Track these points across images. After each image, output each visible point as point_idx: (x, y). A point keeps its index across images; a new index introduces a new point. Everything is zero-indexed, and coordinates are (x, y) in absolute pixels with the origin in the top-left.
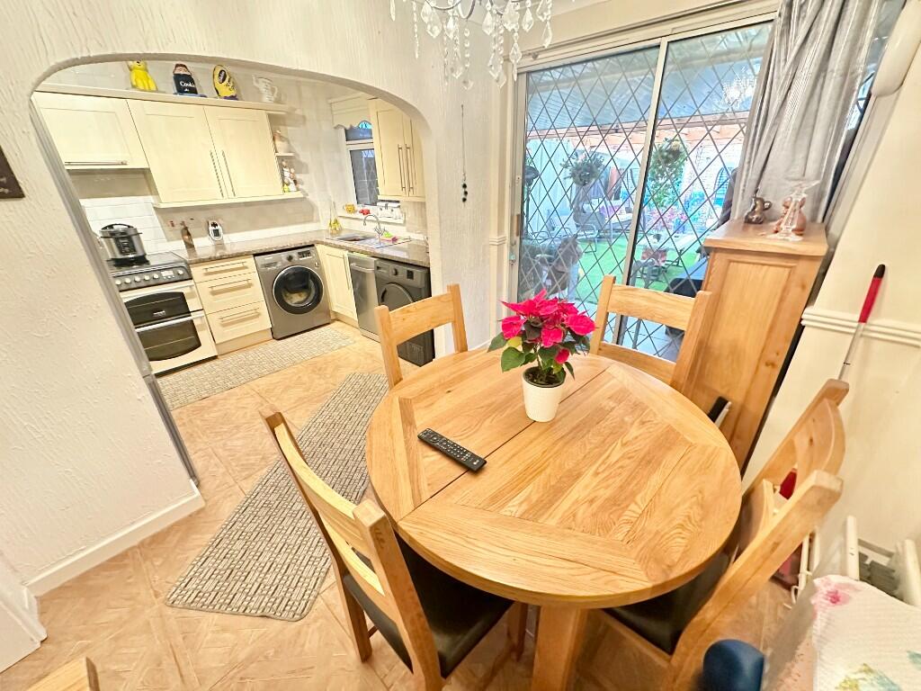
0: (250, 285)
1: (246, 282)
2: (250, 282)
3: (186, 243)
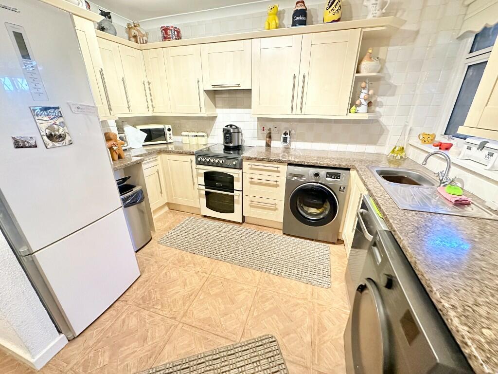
0: (277, 186)
1: (275, 183)
2: (278, 183)
3: (266, 143)
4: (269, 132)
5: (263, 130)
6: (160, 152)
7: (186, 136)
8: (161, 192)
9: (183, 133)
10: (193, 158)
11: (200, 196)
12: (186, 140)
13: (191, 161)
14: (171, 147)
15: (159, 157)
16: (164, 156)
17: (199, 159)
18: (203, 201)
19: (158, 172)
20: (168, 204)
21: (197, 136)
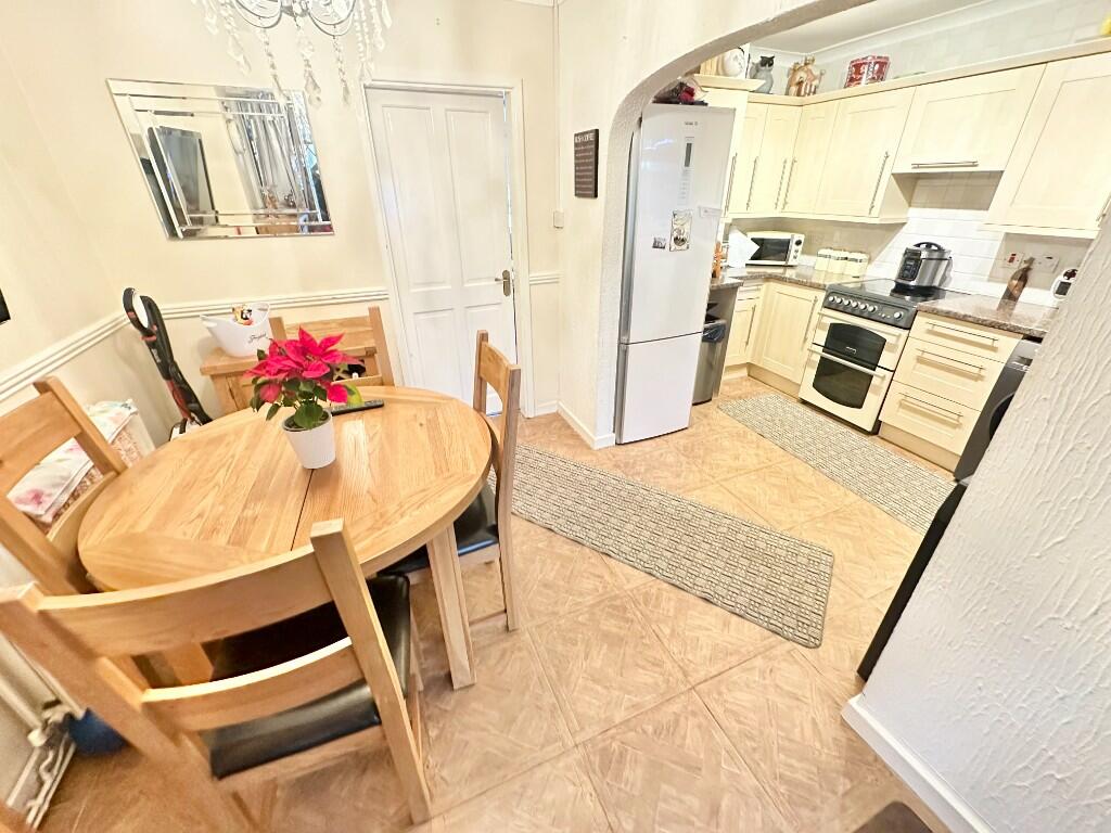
0: (978, 378)
1: (976, 371)
2: (983, 373)
3: (1008, 290)
4: (1024, 266)
5: (1011, 260)
6: (769, 278)
7: (826, 256)
8: (747, 343)
9: (822, 252)
10: (822, 295)
11: (808, 363)
12: (821, 264)
13: (816, 301)
14: (790, 273)
15: (765, 286)
16: (773, 285)
17: (831, 299)
18: (812, 373)
19: (754, 309)
20: (749, 366)
21: (846, 259)
